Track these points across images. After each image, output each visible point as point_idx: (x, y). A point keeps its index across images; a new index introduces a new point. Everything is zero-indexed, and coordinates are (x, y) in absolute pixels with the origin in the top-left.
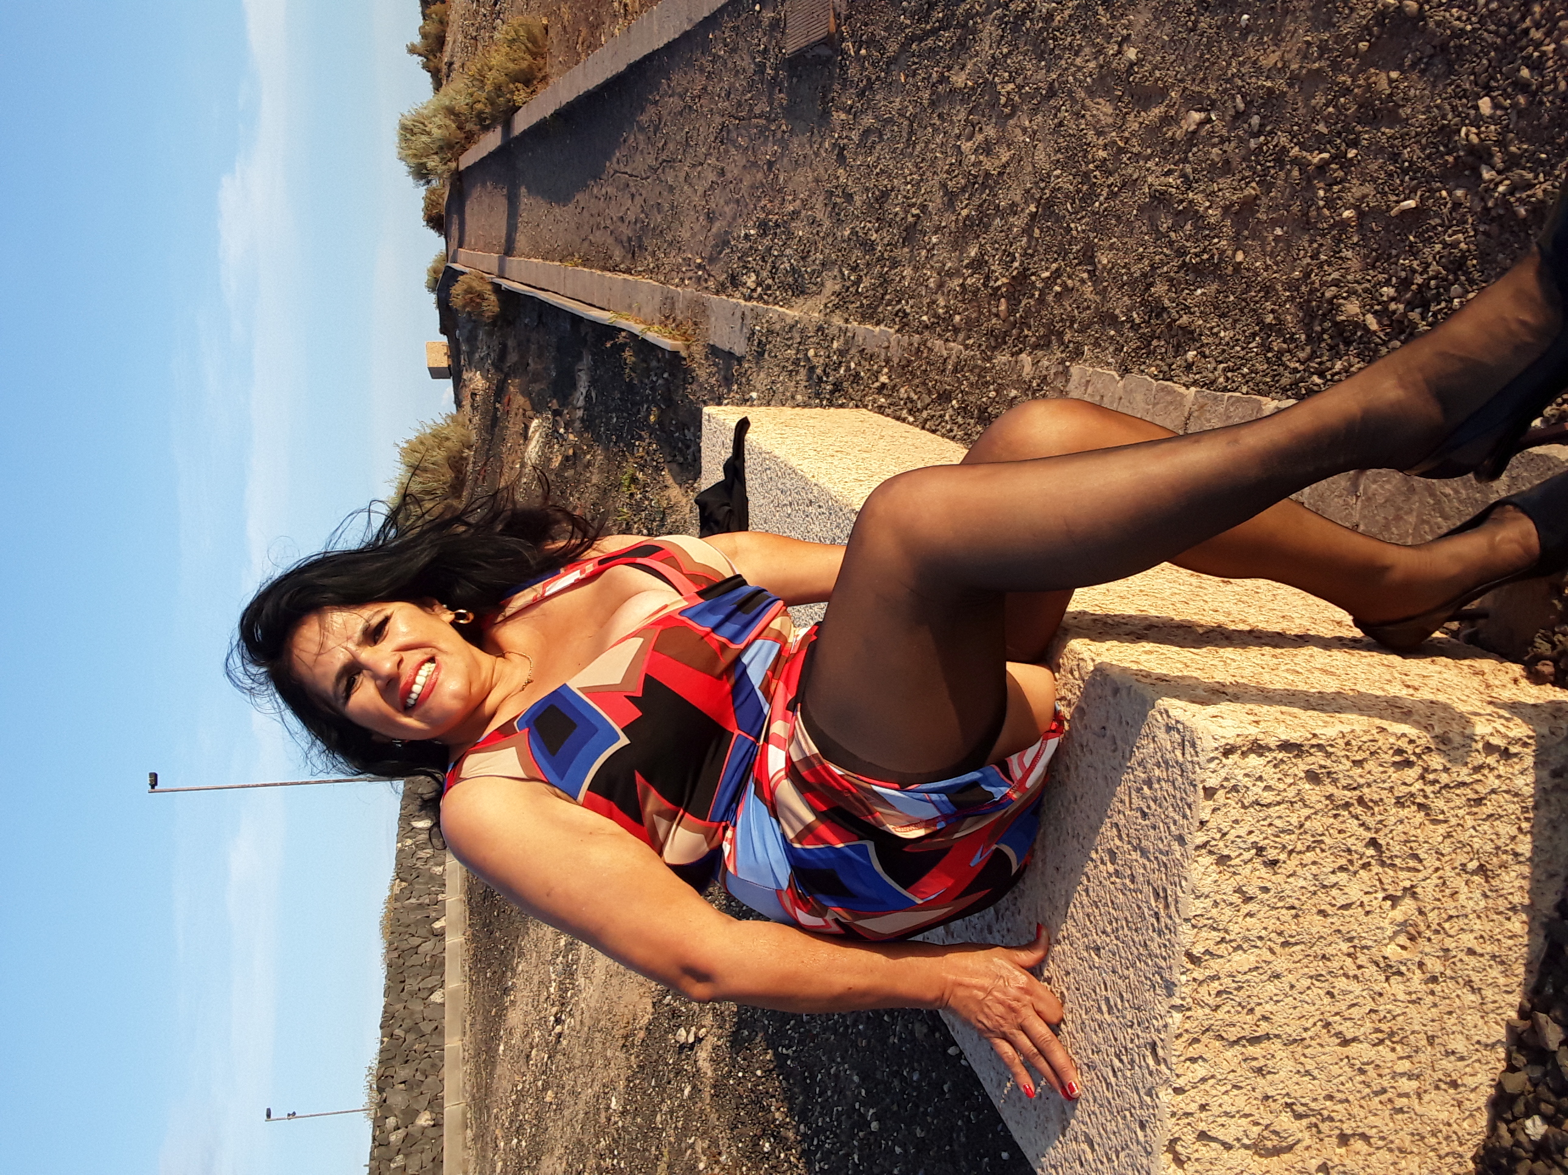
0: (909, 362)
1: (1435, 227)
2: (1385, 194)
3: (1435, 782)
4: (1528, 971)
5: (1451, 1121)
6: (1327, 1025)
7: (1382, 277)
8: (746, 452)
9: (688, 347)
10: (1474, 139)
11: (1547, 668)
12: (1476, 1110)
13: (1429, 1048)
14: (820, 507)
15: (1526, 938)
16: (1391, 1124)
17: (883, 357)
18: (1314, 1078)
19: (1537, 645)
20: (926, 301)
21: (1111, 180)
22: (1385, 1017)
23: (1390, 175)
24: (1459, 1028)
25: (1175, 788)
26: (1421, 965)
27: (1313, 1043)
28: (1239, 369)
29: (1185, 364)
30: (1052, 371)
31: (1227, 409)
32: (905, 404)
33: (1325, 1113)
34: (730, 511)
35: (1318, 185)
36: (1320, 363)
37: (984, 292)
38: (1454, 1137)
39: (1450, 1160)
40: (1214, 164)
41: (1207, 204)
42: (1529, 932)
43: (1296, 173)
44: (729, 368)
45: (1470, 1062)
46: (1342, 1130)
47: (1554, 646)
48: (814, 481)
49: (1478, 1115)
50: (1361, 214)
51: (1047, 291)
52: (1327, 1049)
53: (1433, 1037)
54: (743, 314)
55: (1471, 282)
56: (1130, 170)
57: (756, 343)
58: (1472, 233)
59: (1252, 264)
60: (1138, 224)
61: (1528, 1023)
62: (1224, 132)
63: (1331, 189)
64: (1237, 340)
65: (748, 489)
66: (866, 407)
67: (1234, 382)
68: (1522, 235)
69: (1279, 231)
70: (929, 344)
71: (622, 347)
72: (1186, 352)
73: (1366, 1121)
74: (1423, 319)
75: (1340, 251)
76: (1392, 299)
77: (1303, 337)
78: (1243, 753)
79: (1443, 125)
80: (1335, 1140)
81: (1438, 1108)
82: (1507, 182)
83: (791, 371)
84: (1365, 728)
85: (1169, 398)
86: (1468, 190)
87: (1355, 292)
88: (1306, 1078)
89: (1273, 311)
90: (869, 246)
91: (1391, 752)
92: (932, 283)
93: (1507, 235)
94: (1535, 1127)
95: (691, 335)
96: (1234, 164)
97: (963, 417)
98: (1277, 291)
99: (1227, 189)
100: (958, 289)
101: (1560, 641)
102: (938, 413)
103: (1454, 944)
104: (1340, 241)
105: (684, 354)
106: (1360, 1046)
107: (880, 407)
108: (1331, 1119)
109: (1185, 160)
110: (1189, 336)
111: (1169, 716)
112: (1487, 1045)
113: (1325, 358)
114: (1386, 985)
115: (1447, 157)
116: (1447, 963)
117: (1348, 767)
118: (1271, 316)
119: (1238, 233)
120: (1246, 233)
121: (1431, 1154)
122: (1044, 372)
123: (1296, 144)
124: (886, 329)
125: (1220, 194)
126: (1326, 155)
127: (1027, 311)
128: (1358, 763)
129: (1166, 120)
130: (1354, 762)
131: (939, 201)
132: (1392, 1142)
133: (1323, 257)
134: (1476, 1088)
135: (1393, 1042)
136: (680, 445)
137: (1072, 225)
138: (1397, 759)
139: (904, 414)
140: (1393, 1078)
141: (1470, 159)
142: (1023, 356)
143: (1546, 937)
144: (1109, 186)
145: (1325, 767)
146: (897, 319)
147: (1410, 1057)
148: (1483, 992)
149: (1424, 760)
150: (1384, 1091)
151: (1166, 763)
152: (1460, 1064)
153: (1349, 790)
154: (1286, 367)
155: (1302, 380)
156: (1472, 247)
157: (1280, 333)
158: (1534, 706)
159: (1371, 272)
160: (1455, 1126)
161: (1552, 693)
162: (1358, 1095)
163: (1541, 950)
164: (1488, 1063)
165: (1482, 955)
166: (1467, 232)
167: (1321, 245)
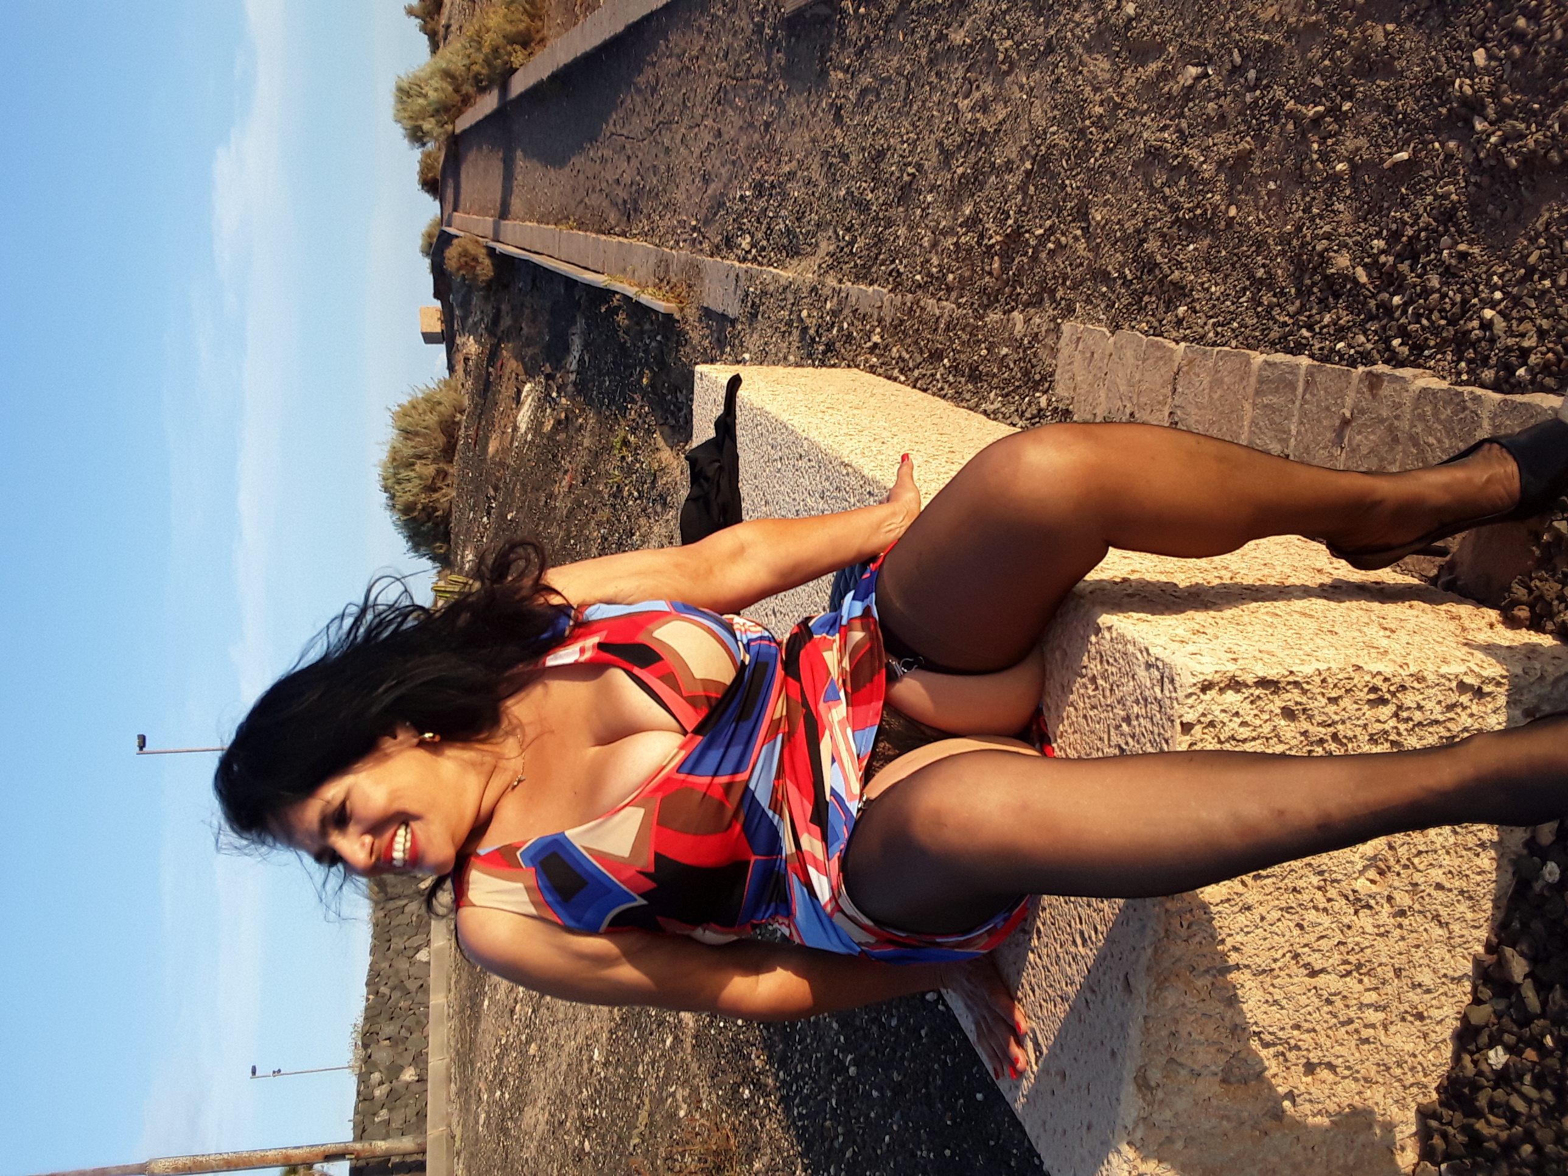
0: (902, 322)
1: (1426, 179)
2: (1378, 146)
3: (1408, 720)
4: (1496, 907)
5: (1417, 1053)
6: (1296, 956)
7: (1373, 230)
8: (737, 409)
9: (682, 310)
10: (1468, 90)
11: (1523, 613)
12: (1441, 1042)
13: (1396, 980)
14: (810, 460)
15: (1494, 875)
16: (1357, 1055)
17: (875, 316)
18: (1282, 1008)
19: (1514, 590)
20: (919, 260)
21: (1107, 135)
22: (1353, 949)
23: (1384, 127)
24: (1426, 961)
25: (1153, 724)
26: (1390, 899)
27: (1282, 974)
28: (1229, 323)
29: (1175, 320)
30: (1043, 329)
31: (1216, 364)
32: (897, 363)
33: (1292, 1042)
34: (720, 467)
35: (1313, 139)
36: (1309, 317)
37: (977, 250)
38: (1419, 1068)
39: (1414, 1090)
40: (1209, 119)
41: (1202, 159)
42: (1498, 869)
43: (1290, 126)
44: (722, 330)
45: (1436, 995)
46: (1308, 1059)
47: (1530, 591)
48: (804, 435)
49: (1443, 1047)
50: (1354, 167)
51: (1041, 248)
52: (1296, 980)
53: (1400, 969)
54: (737, 276)
55: (1461, 233)
56: (1126, 126)
57: (749, 304)
58: (1463, 184)
59: (1245, 219)
60: (1132, 180)
61: (1495, 956)
62: (1221, 88)
63: (1325, 142)
64: (1228, 295)
65: (739, 446)
66: (857, 366)
67: (1223, 336)
68: (1513, 185)
69: (1272, 186)
70: (922, 303)
71: (615, 311)
72: (1176, 307)
73: (1332, 1051)
74: (1412, 271)
75: (1333, 204)
76: (1382, 252)
77: (1293, 291)
78: (1221, 689)
79: (1438, 78)
80: (1301, 1069)
81: (1404, 1039)
82: (1499, 133)
83: (784, 332)
84: (1341, 666)
85: (1159, 354)
86: (1461, 142)
87: (1346, 245)
88: (1274, 1008)
89: (1264, 266)
90: (863, 206)
91: (1366, 689)
92: (926, 243)
93: (1498, 186)
94: (1497, 1057)
95: (684, 297)
96: (1230, 118)
97: (954, 376)
98: (1269, 245)
99: (1222, 144)
100: (952, 247)
101: (1536, 586)
102: (929, 373)
103: (1423, 879)
104: (1333, 194)
105: (677, 316)
106: (1328, 977)
107: (872, 367)
108: (1298, 1048)
109: (1181, 115)
110: (1181, 291)
111: (1149, 654)
112: (1453, 979)
113: (1314, 311)
114: (1355, 918)
115: (1440, 109)
116: (1416, 898)
117: (1323, 704)
118: (1262, 270)
119: (1232, 188)
120: (1239, 187)
121: (1396, 1084)
122: (1036, 330)
123: (1291, 98)
124: (880, 289)
125: (1215, 148)
126: (1321, 108)
127: (1020, 269)
128: (1333, 701)
129: (1164, 75)
130: (1329, 699)
131: (934, 159)
132: (1358, 1072)
133: (1315, 211)
134: (1442, 1020)
135: (1361, 974)
136: (672, 407)
137: (1067, 182)
138: (1372, 696)
139: (896, 373)
140: (1360, 1009)
141: (1463, 111)
142: (1015, 313)
143: (1514, 874)
144: (1105, 142)
145: (1300, 704)
146: (891, 279)
147: (1376, 989)
148: (1451, 927)
149: (1398, 698)
150: (1350, 1021)
151: (1146, 700)
152: (1427, 997)
153: (1324, 727)
154: (1276, 322)
155: (1291, 333)
156: (1463, 198)
157: (1270, 287)
158: (1509, 647)
159: (1362, 224)
160: (1420, 1057)
161: (1527, 636)
162: (1325, 1025)
163: (1509, 886)
164: (1454, 996)
165: (1450, 890)
166: (1458, 183)
167: (1314, 198)
